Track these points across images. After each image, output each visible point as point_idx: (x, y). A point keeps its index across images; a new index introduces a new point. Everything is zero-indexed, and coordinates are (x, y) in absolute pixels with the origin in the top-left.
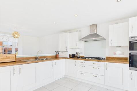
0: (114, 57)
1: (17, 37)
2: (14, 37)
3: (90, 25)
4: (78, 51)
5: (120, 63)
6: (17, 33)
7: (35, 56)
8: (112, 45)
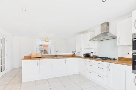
0: (127, 58)
1: (47, 42)
2: (46, 42)
3: (101, 24)
4: (92, 51)
5: (122, 64)
6: (47, 38)
7: (55, 55)
8: (120, 44)
